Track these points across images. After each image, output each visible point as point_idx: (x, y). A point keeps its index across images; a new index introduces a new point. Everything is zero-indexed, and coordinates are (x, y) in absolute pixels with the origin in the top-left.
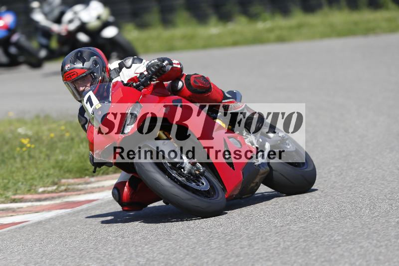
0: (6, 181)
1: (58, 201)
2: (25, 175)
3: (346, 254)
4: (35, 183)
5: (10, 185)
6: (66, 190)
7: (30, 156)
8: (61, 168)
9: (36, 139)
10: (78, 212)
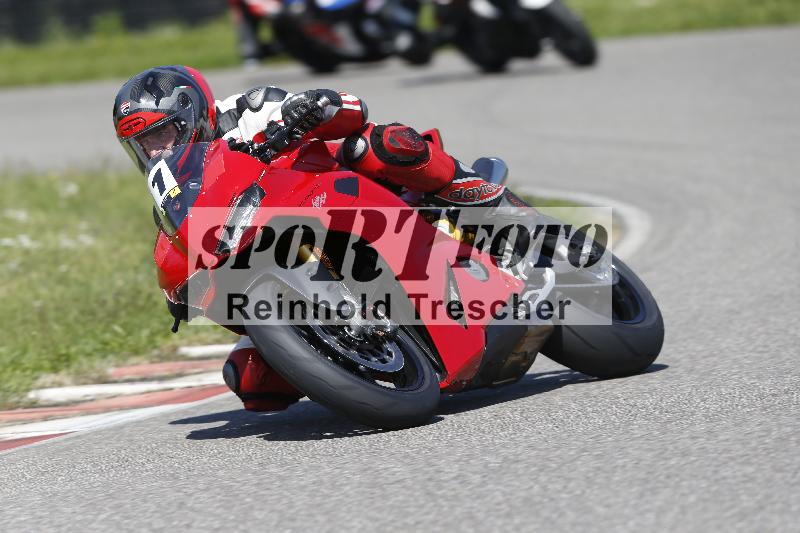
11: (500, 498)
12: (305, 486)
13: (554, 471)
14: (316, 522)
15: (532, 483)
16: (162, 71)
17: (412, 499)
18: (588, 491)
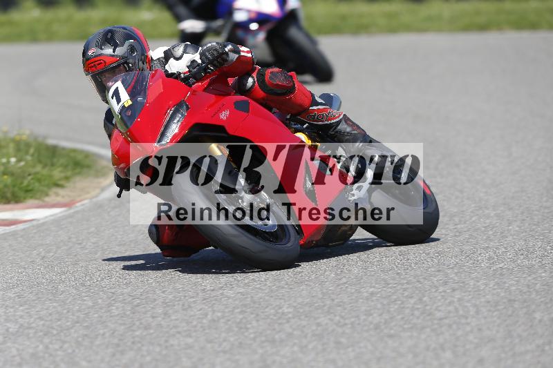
11: (14, 352)
13: (55, 335)
15: (38, 344)
18: (77, 351)
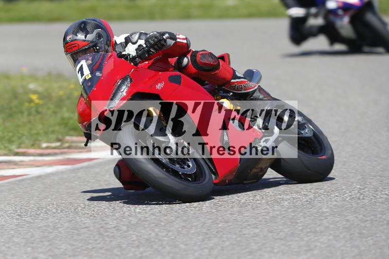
0: (11, 134)
1: (60, 157)
2: (30, 129)
3: (331, 226)
4: (40, 138)
5: (15, 138)
6: (69, 148)
7: (38, 112)
8: (66, 125)
9: (45, 96)
10: (78, 169)
12: (40, 227)
14: (44, 245)
16: (89, 21)
17: (92, 236)
